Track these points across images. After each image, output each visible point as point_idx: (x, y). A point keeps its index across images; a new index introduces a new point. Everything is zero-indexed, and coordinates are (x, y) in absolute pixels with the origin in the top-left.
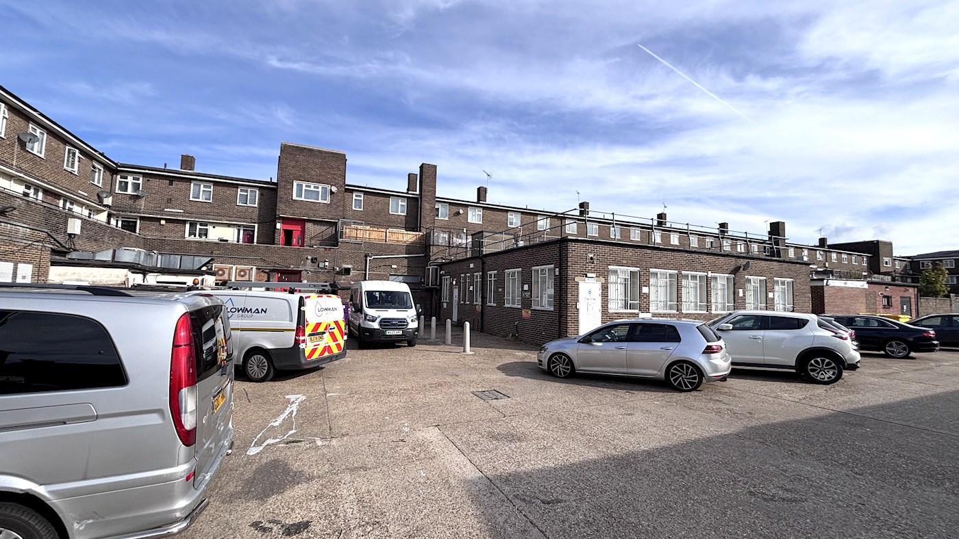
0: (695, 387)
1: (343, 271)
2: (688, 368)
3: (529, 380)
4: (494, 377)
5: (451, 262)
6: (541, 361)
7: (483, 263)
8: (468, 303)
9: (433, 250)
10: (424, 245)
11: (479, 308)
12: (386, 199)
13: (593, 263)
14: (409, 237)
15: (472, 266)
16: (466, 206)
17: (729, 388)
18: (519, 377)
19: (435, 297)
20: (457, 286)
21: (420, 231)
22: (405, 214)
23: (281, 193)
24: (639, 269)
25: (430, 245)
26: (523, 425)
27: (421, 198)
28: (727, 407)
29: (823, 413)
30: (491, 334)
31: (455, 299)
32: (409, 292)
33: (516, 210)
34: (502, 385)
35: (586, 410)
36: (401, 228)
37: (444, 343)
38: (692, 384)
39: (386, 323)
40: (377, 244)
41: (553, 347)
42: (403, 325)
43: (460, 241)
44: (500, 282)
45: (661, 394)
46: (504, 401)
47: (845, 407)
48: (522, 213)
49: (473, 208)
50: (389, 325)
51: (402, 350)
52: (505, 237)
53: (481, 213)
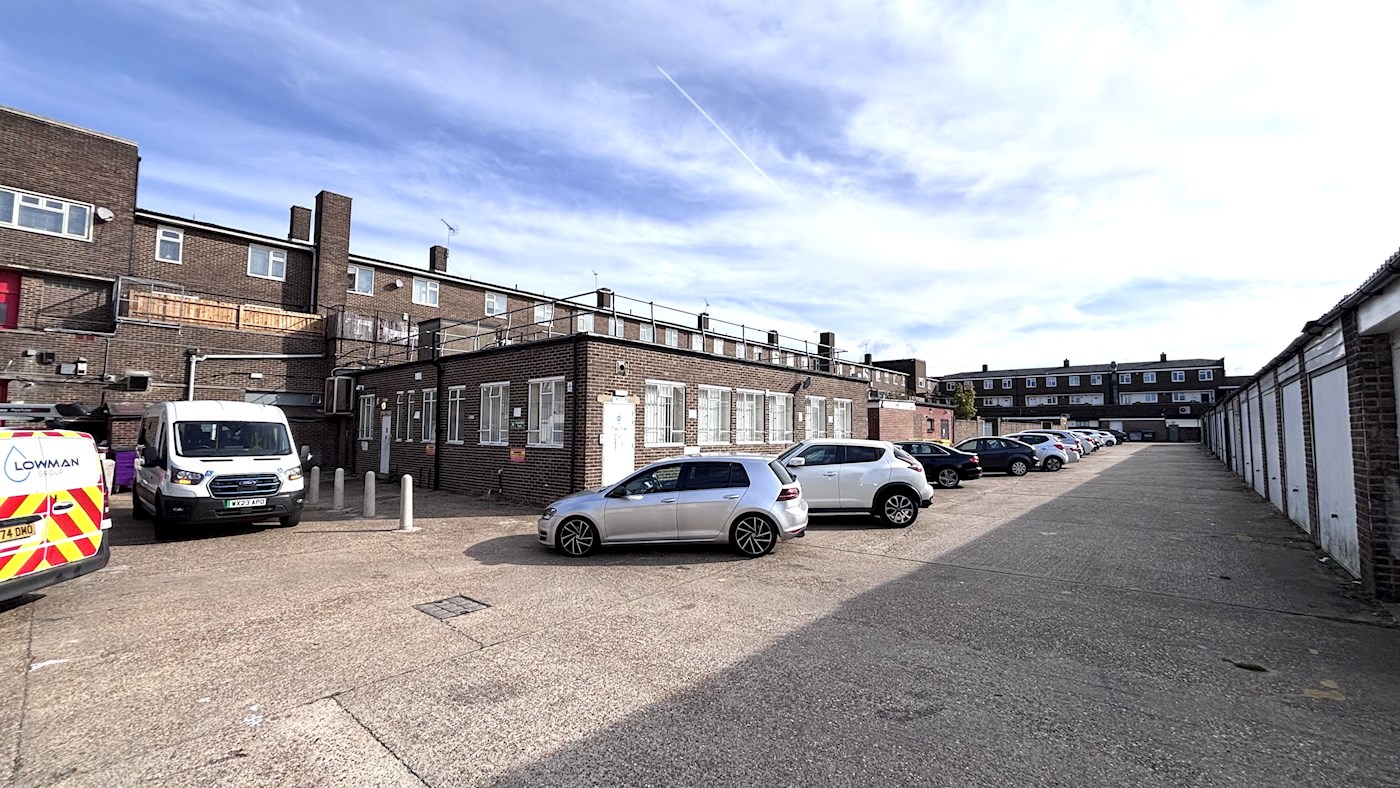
0: (768, 550)
1: (128, 382)
2: (759, 523)
3: (524, 568)
4: (460, 570)
5: (379, 370)
6: (545, 533)
7: (441, 373)
8: (411, 440)
9: (343, 348)
10: (325, 338)
11: (431, 450)
12: (239, 248)
13: (624, 374)
14: (293, 322)
15: (418, 376)
16: (408, 274)
17: (806, 545)
18: (506, 565)
19: (345, 434)
20: (390, 413)
21: (315, 313)
22: (283, 279)
24: (684, 384)
25: (335, 339)
26: (519, 659)
27: (318, 252)
28: (811, 574)
29: (914, 567)
30: (455, 491)
31: (386, 433)
32: (286, 422)
33: (498, 290)
34: (475, 583)
35: (623, 611)
36: (274, 304)
37: (361, 514)
38: (763, 545)
39: (225, 486)
40: (215, 331)
41: (564, 508)
42: (269, 487)
43: (396, 334)
44: (472, 404)
45: (725, 565)
46: (480, 616)
47: (930, 557)
48: (509, 295)
49: (424, 279)
50: (235, 489)
51: (267, 534)
52: (480, 330)
53: (437, 290)
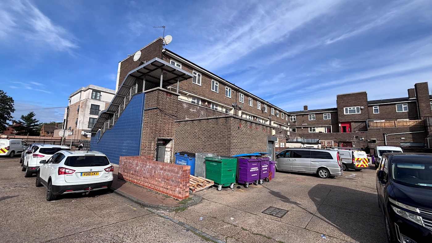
1: (372, 141)
9: (430, 129)
10: (424, 126)
12: (393, 106)
14: (410, 123)
21: (420, 119)
22: (407, 111)
23: (339, 113)
25: (427, 126)
27: (418, 101)
36: (406, 118)
40: (390, 128)
